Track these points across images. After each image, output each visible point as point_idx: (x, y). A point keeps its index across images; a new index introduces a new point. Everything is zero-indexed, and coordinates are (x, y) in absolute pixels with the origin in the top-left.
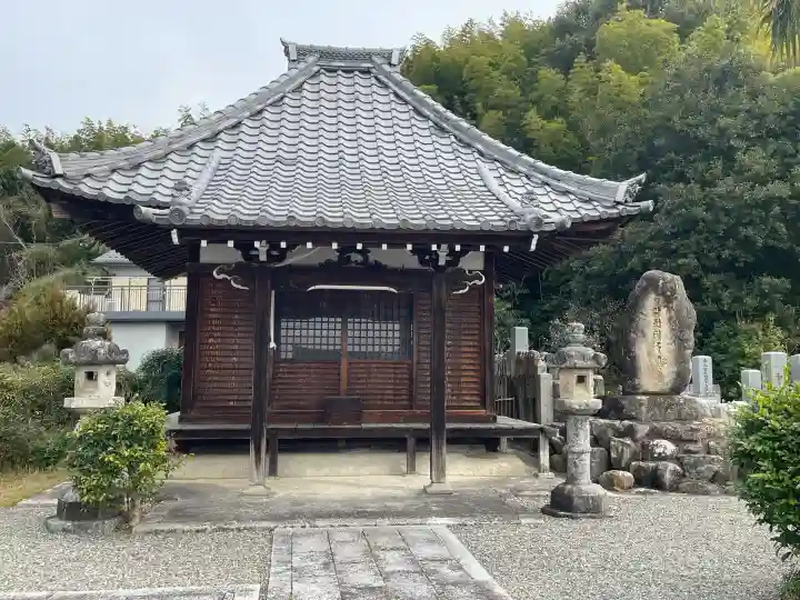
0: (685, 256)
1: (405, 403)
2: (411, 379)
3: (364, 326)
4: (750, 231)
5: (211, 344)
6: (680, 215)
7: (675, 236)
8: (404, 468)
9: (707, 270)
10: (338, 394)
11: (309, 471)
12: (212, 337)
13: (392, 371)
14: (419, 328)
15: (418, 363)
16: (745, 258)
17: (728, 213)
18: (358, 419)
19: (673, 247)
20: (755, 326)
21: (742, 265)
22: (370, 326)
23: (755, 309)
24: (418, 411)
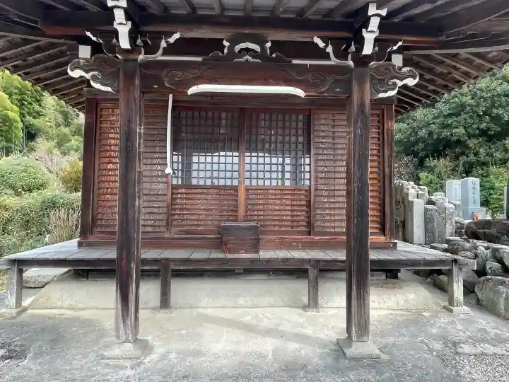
0: (457, 128)
1: (304, 229)
2: (309, 205)
3: (261, 160)
4: (500, 111)
5: (110, 170)
6: (455, 102)
7: (450, 115)
8: (305, 300)
9: (470, 136)
10: (236, 221)
11: (205, 301)
12: (110, 162)
13: (290, 197)
14: (317, 154)
15: (316, 190)
16: (495, 128)
17: (485, 99)
18: (255, 247)
19: (449, 122)
20: (501, 169)
21: (493, 133)
22: (268, 160)
23: (501, 160)
24: (317, 238)
